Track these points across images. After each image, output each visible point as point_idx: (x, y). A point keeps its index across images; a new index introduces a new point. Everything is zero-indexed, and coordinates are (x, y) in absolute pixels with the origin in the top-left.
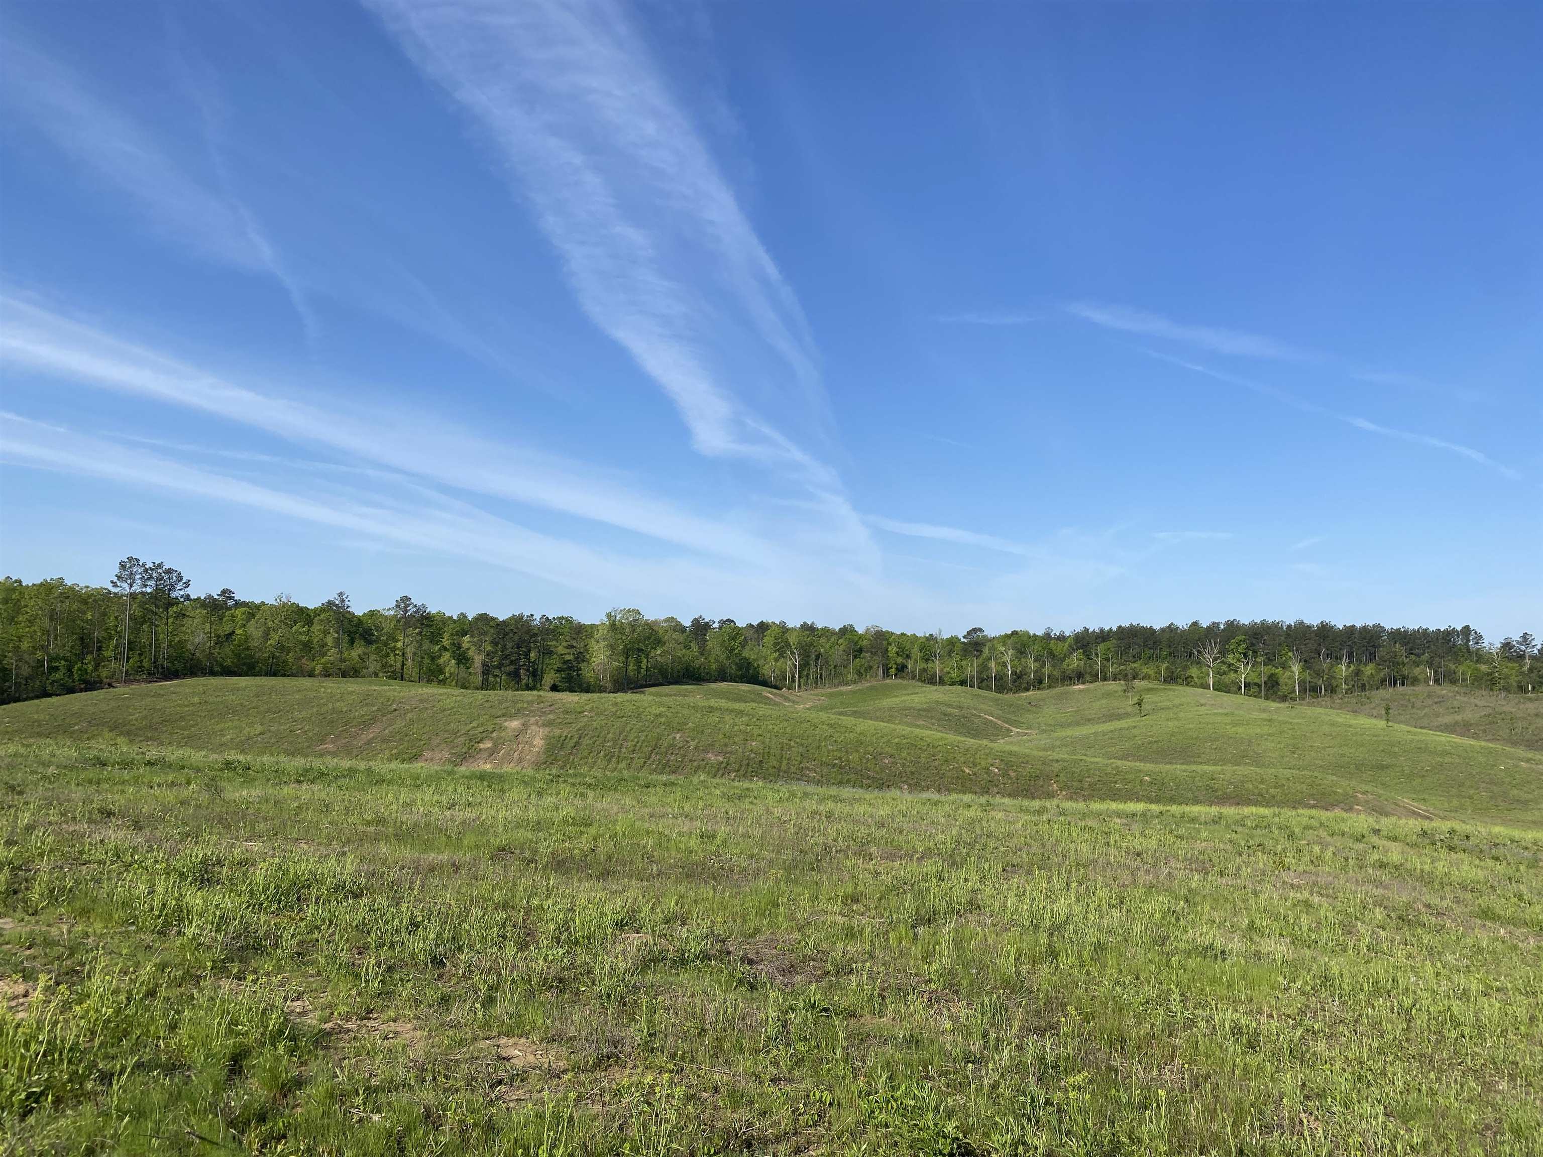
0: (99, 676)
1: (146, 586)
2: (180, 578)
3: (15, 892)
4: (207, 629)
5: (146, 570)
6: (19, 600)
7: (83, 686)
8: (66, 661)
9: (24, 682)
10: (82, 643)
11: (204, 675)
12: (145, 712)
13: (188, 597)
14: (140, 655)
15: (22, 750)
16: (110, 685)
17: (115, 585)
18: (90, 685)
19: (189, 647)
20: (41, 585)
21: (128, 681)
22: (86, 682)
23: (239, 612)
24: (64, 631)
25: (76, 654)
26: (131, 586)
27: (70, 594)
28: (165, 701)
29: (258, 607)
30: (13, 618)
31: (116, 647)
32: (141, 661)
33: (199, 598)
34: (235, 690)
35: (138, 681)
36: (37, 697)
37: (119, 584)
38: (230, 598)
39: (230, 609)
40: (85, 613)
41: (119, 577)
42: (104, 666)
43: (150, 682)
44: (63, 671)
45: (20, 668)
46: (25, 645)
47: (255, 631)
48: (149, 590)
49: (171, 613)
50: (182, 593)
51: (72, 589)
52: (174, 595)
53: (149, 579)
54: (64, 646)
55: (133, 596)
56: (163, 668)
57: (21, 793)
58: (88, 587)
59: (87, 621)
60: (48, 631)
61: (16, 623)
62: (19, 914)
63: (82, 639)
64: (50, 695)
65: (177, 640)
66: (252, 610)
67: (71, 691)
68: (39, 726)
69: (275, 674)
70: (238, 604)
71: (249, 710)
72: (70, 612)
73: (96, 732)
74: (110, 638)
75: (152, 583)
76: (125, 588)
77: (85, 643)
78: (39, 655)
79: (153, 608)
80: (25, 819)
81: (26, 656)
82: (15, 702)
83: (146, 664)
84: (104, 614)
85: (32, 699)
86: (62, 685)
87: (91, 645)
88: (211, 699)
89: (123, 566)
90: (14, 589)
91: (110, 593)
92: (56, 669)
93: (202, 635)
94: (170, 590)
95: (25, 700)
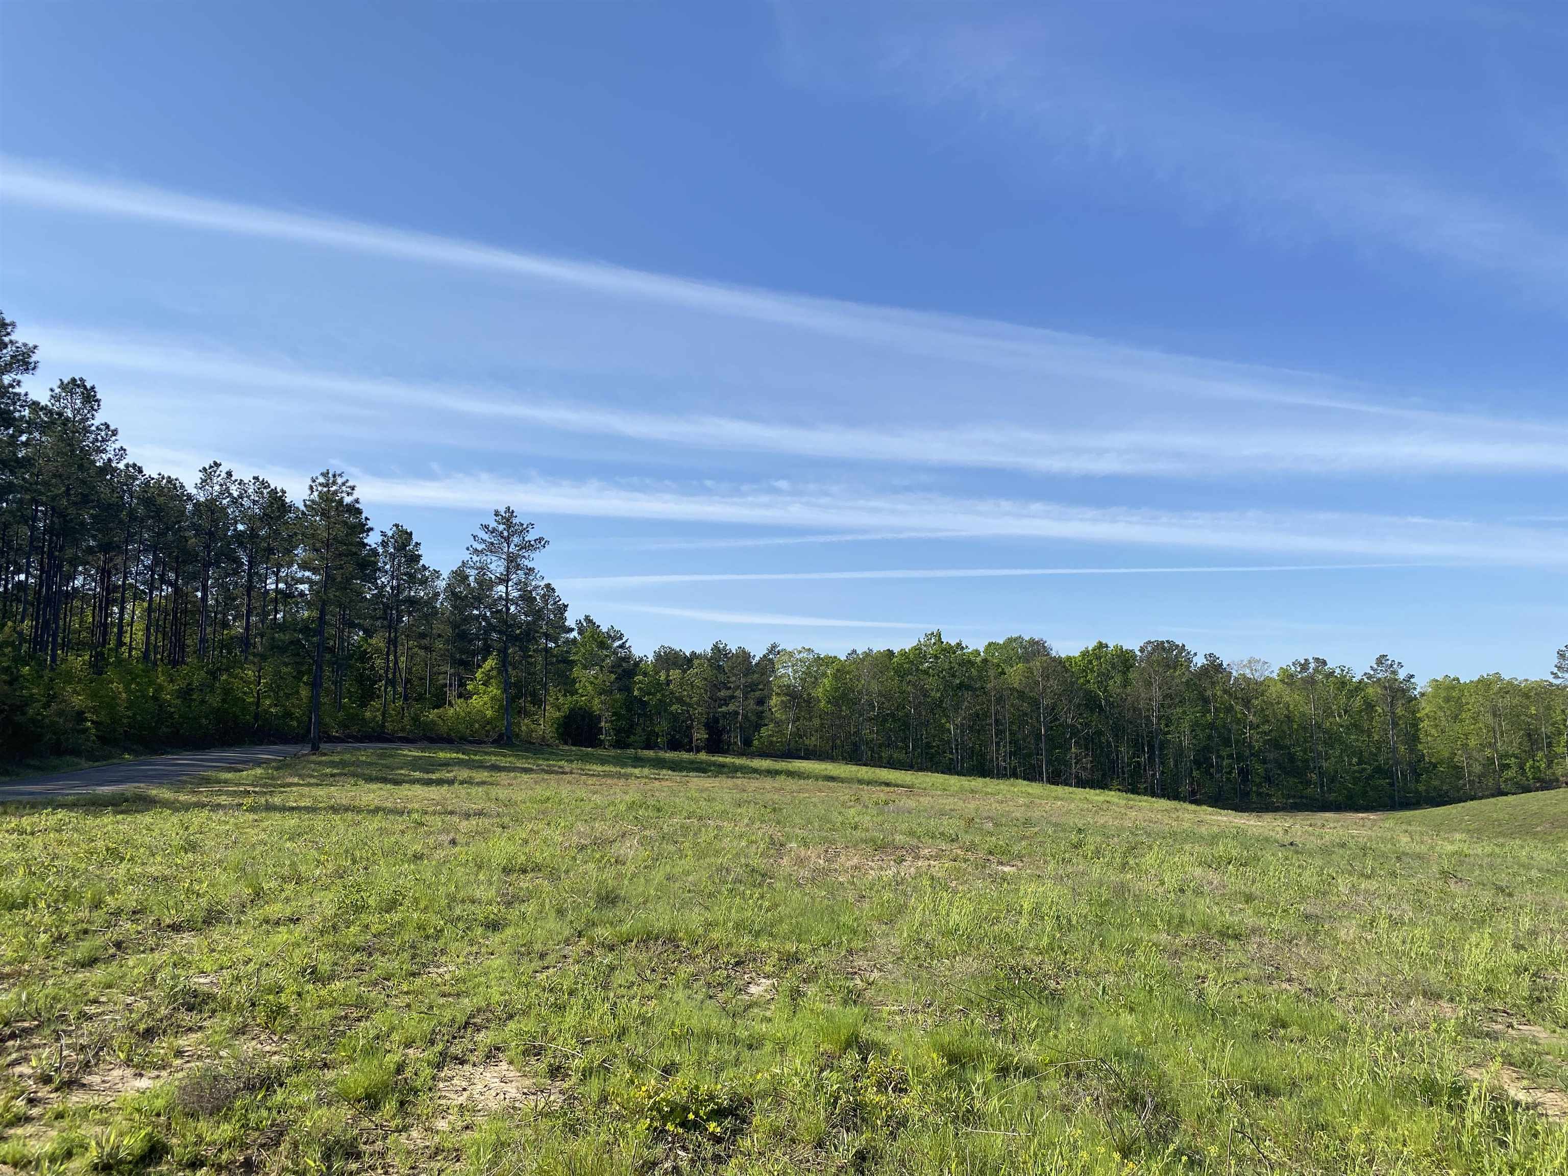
0: (1553, 774)
3: (1539, 1000)
6: (1459, 698)
7: (1538, 785)
8: (1517, 758)
9: (1477, 780)
10: (1530, 739)
15: (1497, 850)
17: (1556, 676)
18: (1546, 784)
20: (1479, 681)
22: (1539, 780)
24: (1509, 727)
25: (1525, 751)
27: (1509, 689)
30: (1457, 716)
36: (1493, 796)
37: (1560, 675)
40: (1528, 708)
41: (1559, 668)
42: (1557, 764)
44: (1514, 768)
45: (1471, 766)
46: (1472, 742)
51: (1510, 683)
54: (1511, 743)
57: (1510, 895)
58: (1527, 680)
59: (1531, 716)
60: (1493, 728)
61: (1461, 721)
62: (1550, 1025)
63: (1529, 735)
64: (1506, 794)
67: (1527, 790)
68: (1500, 825)
72: (1512, 708)
73: (1561, 835)
74: (1560, 733)
77: (1532, 738)
78: (1488, 752)
80: (1526, 923)
81: (1475, 754)
82: (1472, 800)
84: (1548, 708)
85: (1488, 797)
86: (1517, 783)
87: (1540, 741)
89: (1561, 655)
90: (1453, 688)
91: (1551, 684)
92: (1508, 766)
95: (1481, 798)
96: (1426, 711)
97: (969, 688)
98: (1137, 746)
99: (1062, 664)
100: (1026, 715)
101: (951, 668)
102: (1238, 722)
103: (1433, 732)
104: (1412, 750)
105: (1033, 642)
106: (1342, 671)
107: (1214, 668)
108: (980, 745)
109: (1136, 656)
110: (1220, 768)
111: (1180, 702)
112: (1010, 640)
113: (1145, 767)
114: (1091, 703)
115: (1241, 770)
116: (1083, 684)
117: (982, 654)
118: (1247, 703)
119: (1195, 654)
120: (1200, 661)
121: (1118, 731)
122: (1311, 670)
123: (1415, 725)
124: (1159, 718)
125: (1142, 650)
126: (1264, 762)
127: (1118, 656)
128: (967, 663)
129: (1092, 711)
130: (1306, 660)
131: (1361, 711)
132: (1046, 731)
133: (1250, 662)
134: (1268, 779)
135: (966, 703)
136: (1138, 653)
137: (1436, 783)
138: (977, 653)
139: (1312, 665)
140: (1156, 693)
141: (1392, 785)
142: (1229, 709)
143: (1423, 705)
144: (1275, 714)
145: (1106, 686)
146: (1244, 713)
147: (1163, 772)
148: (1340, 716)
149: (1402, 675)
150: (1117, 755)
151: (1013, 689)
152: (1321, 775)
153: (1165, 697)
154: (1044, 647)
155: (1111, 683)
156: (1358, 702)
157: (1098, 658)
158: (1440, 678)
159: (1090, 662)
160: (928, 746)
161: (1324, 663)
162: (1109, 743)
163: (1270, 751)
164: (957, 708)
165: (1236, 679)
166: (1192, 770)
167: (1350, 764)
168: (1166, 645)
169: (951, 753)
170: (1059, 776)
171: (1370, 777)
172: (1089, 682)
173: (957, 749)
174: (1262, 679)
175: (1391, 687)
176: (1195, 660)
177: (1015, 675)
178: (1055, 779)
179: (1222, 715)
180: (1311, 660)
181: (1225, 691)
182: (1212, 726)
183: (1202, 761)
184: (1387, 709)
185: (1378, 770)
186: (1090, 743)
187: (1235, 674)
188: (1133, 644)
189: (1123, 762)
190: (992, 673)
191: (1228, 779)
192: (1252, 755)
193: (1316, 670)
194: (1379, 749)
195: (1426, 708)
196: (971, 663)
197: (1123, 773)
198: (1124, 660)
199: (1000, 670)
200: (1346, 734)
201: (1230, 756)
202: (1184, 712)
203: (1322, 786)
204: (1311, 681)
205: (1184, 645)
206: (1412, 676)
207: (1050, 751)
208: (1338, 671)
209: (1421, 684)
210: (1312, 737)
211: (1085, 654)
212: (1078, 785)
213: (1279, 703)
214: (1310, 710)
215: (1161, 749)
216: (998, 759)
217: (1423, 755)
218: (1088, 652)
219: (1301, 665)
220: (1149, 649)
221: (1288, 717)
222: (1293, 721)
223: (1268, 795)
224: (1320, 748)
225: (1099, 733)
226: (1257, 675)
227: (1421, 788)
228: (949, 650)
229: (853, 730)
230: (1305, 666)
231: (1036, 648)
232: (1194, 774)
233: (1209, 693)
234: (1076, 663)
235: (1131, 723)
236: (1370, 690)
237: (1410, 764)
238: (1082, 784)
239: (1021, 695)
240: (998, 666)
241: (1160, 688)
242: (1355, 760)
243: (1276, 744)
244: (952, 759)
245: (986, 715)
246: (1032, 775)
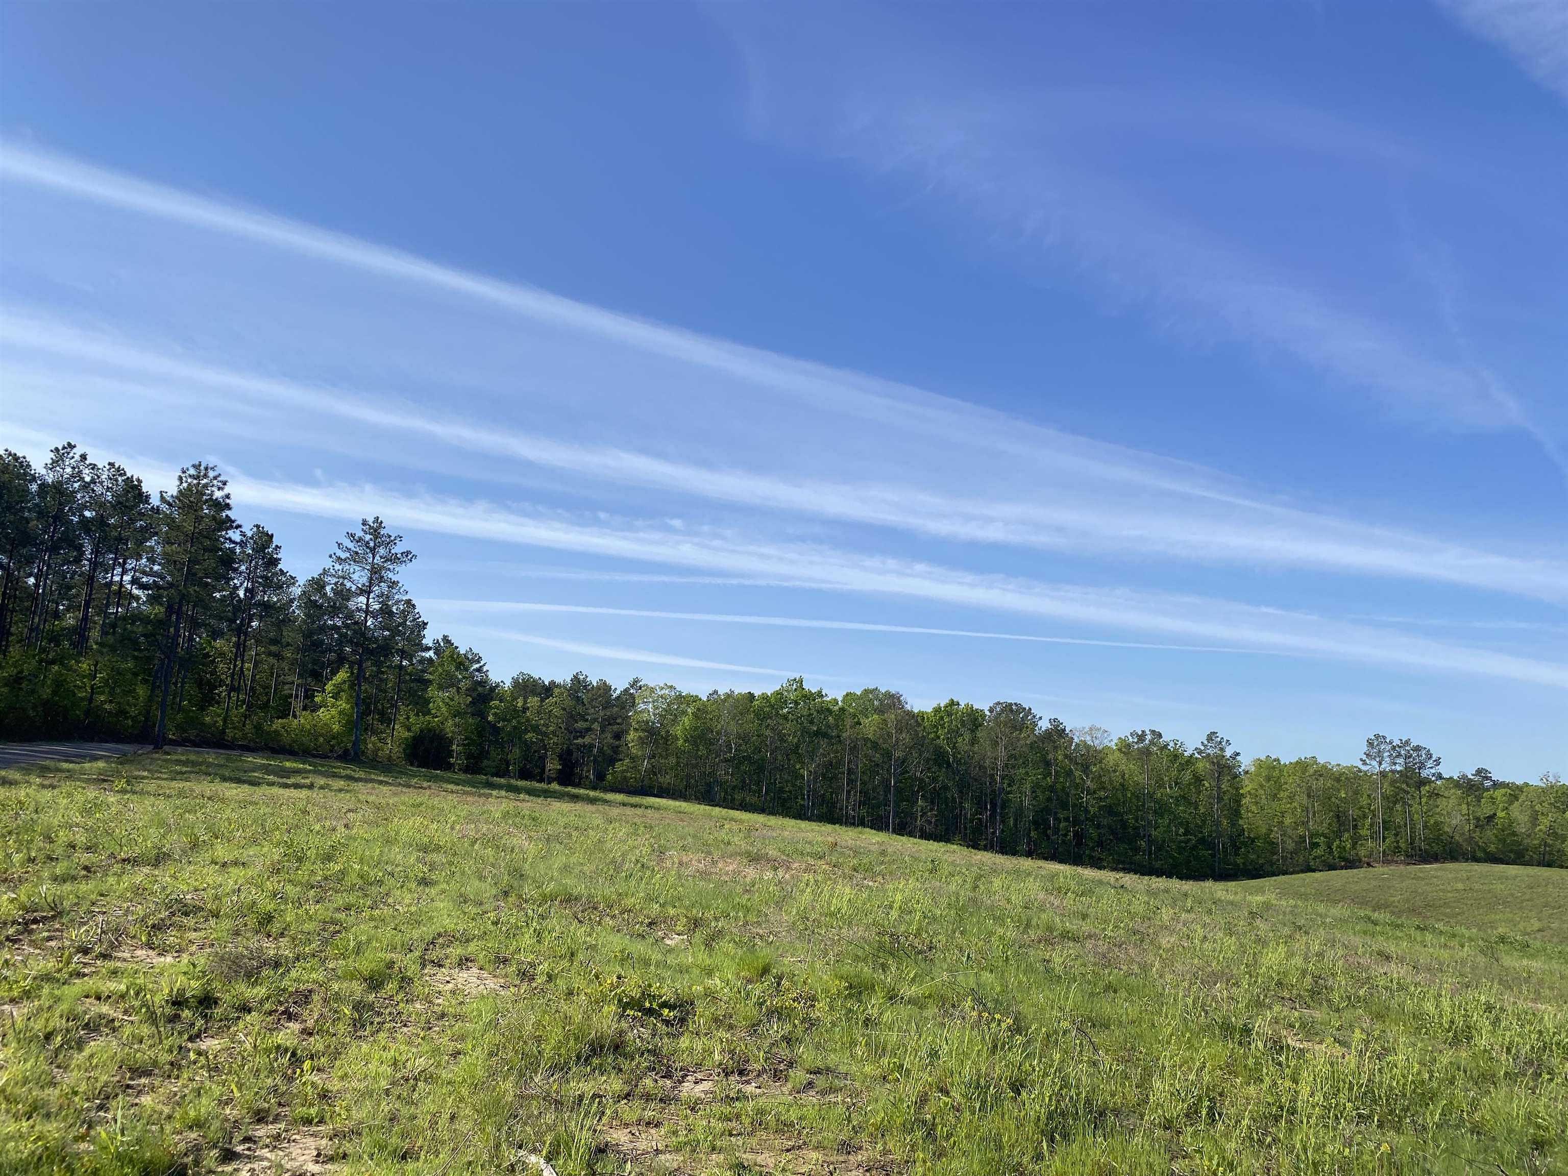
0: (1357, 854)
1: (1395, 764)
2: (1429, 756)
4: (1465, 811)
5: (1394, 748)
6: (1279, 778)
7: (1343, 864)
8: (1326, 837)
9: (1289, 856)
10: (1339, 821)
11: (1467, 860)
12: (1407, 895)
13: (1440, 776)
14: (1396, 835)
16: (1369, 865)
17: (1365, 763)
18: (1351, 864)
19: (1447, 829)
20: (1297, 763)
21: (1386, 862)
22: (1344, 859)
23: (1499, 793)
24: (1321, 808)
25: (1333, 832)
26: (1380, 764)
27: (1323, 772)
28: (1427, 884)
29: (1520, 789)
30: (1276, 795)
31: (1372, 825)
32: (1398, 842)
33: (1451, 778)
34: (1502, 878)
35: (1396, 862)
36: (1302, 871)
37: (1368, 762)
38: (1487, 778)
39: (1488, 790)
40: (1339, 791)
41: (1368, 755)
42: (1362, 845)
43: (1409, 864)
44: (1323, 847)
45: (1285, 842)
46: (1288, 821)
47: (1520, 815)
48: (1398, 768)
49: (1423, 793)
50: (1433, 771)
51: (1324, 767)
52: (1425, 773)
53: (1397, 757)
54: (1321, 823)
55: (1383, 774)
56: (1420, 850)
58: (1339, 765)
59: (1341, 799)
60: (1307, 808)
61: (1279, 799)
63: (1338, 817)
64: (1314, 871)
65: (1432, 822)
66: (1515, 792)
67: (1332, 868)
69: (1549, 865)
70: (1496, 785)
71: (1522, 902)
72: (1325, 790)
74: (1365, 817)
75: (1401, 760)
76: (1374, 767)
77: (1341, 820)
78: (1301, 830)
79: (1404, 786)
81: (1289, 831)
82: (1283, 874)
83: (1402, 845)
84: (1356, 793)
85: (1297, 872)
86: (1324, 861)
87: (1347, 823)
88: (1477, 886)
89: (1370, 744)
90: (1274, 767)
91: (1360, 771)
92: (1317, 845)
93: (1459, 817)
94: (1420, 768)
95: (1292, 873)
96: (1248, 789)
97: (825, 735)
98: (980, 804)
99: (916, 719)
100: (878, 765)
101: (811, 715)
102: (1077, 786)
103: (1254, 808)
104: (1233, 824)
105: (889, 695)
106: (1176, 744)
107: (1057, 733)
108: (832, 793)
109: (985, 716)
110: (1056, 831)
111: (1024, 763)
112: (866, 692)
113: (986, 825)
114: (940, 759)
115: (1076, 834)
116: (933, 740)
117: (840, 703)
118: (1086, 768)
119: (1041, 718)
120: (1044, 725)
121: (963, 787)
122: (1147, 742)
123: (1238, 802)
124: (1003, 778)
125: (991, 710)
126: (1099, 826)
127: (969, 715)
128: (825, 710)
129: (940, 766)
130: (1143, 731)
131: (1190, 784)
132: (895, 783)
133: (1091, 729)
134: (1100, 844)
135: (821, 750)
136: (988, 713)
137: (1253, 857)
138: (835, 701)
139: (1149, 737)
140: (1002, 752)
141: (1213, 856)
142: (1069, 773)
143: (1247, 782)
144: (1111, 781)
145: (955, 743)
146: (1082, 779)
147: (1003, 831)
148: (1171, 788)
149: (1228, 753)
150: (961, 811)
151: (867, 740)
152: (1150, 843)
153: (1011, 757)
154: (899, 701)
155: (960, 740)
156: (1187, 776)
157: (949, 715)
158: (1263, 758)
159: (942, 718)
160: (781, 790)
161: (1160, 736)
162: (954, 799)
163: (1104, 817)
164: (812, 755)
165: (1077, 745)
166: (1030, 830)
167: (1177, 834)
168: (1014, 707)
169: (803, 799)
170: (905, 829)
171: (1194, 847)
172: (939, 737)
173: (808, 796)
174: (1102, 747)
175: (1218, 764)
176: (1040, 723)
177: (870, 725)
178: (902, 829)
179: (1061, 780)
180: (1148, 732)
181: (1066, 756)
182: (1052, 788)
183: (1040, 823)
184: (1214, 784)
185: (1202, 841)
186: (936, 797)
187: (1076, 740)
188: (983, 705)
189: (966, 818)
190: (849, 722)
191: (1063, 842)
192: (1087, 819)
193: (1152, 742)
194: (1204, 822)
195: (1248, 786)
196: (830, 711)
197: (966, 828)
198: (973, 719)
199: (856, 720)
200: (1175, 805)
201: (1067, 819)
202: (1027, 773)
203: (1150, 853)
204: (1146, 752)
205: (1030, 709)
206: (1238, 754)
207: (897, 805)
208: (1172, 744)
209: (1246, 762)
210: (1143, 805)
211: (937, 710)
212: (921, 837)
213: (1115, 771)
214: (1143, 779)
215: (1003, 807)
216: (847, 807)
217: (1243, 830)
218: (940, 708)
219: (1138, 735)
220: (998, 709)
221: (1122, 785)
222: (1127, 789)
223: (1099, 859)
224: (1150, 817)
225: (945, 788)
226: (1097, 742)
227: (1239, 861)
228: (809, 697)
229: (708, 770)
230: (1141, 737)
231: (892, 701)
232: (1032, 834)
233: (1051, 756)
234: (928, 718)
235: (976, 780)
236: (1200, 765)
237: (1231, 837)
238: (926, 836)
239: (875, 746)
240: (855, 716)
241: (1005, 748)
242: (1181, 831)
243: (1110, 810)
244: (803, 805)
245: (840, 762)
246: (879, 824)
